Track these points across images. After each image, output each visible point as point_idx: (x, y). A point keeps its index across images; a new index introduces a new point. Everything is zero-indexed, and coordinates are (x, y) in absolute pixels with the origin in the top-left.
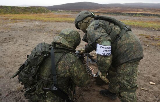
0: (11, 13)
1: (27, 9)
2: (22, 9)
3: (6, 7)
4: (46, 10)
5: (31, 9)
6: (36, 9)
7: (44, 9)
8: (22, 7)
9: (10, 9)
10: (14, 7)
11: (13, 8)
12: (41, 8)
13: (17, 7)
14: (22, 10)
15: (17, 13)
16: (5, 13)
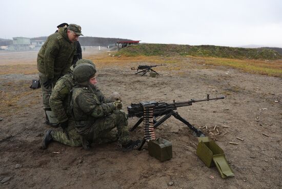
0: (217, 55)
1: (241, 52)
2: (235, 50)
3: (213, 47)
4: (275, 54)
5: (249, 52)
6: (258, 52)
7: (271, 53)
8: (236, 48)
9: (218, 50)
10: (224, 48)
11: (222, 49)
12: (267, 51)
13: (228, 48)
14: (235, 52)
15: (226, 57)
16: (210, 55)
